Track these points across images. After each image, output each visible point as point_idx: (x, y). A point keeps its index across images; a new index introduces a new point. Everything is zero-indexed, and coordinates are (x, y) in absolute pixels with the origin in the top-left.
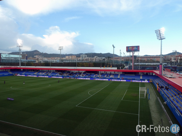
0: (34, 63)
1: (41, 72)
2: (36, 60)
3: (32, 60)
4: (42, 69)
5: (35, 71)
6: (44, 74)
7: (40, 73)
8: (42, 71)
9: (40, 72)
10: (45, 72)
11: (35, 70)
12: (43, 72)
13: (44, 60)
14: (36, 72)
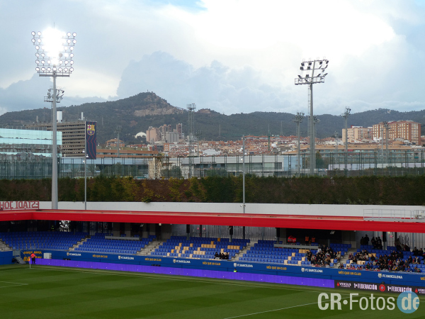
0: (139, 183)
1: (184, 240)
2: (152, 163)
3: (129, 161)
4: (189, 220)
5: (145, 235)
6: (199, 253)
7: (178, 248)
8: (190, 232)
9: (176, 240)
10: (208, 241)
11: (148, 227)
12: (198, 241)
13: (197, 161)
14: (151, 239)
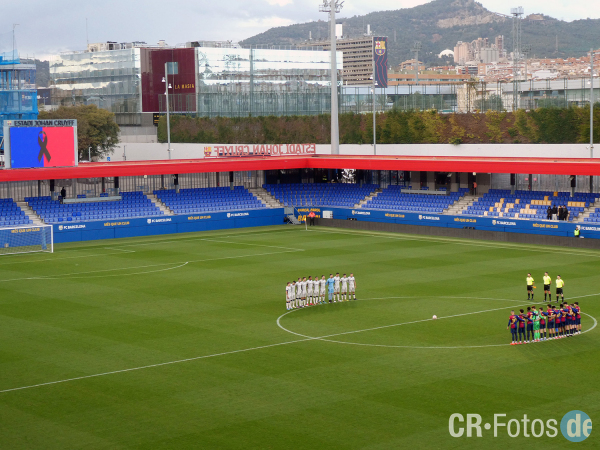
0: (445, 118)
1: (507, 195)
2: (462, 91)
3: (431, 90)
4: (513, 168)
5: (454, 188)
6: (528, 212)
7: (498, 205)
8: (516, 184)
9: (496, 194)
10: (540, 195)
11: (458, 177)
12: (527, 196)
13: (525, 87)
14: (462, 193)
